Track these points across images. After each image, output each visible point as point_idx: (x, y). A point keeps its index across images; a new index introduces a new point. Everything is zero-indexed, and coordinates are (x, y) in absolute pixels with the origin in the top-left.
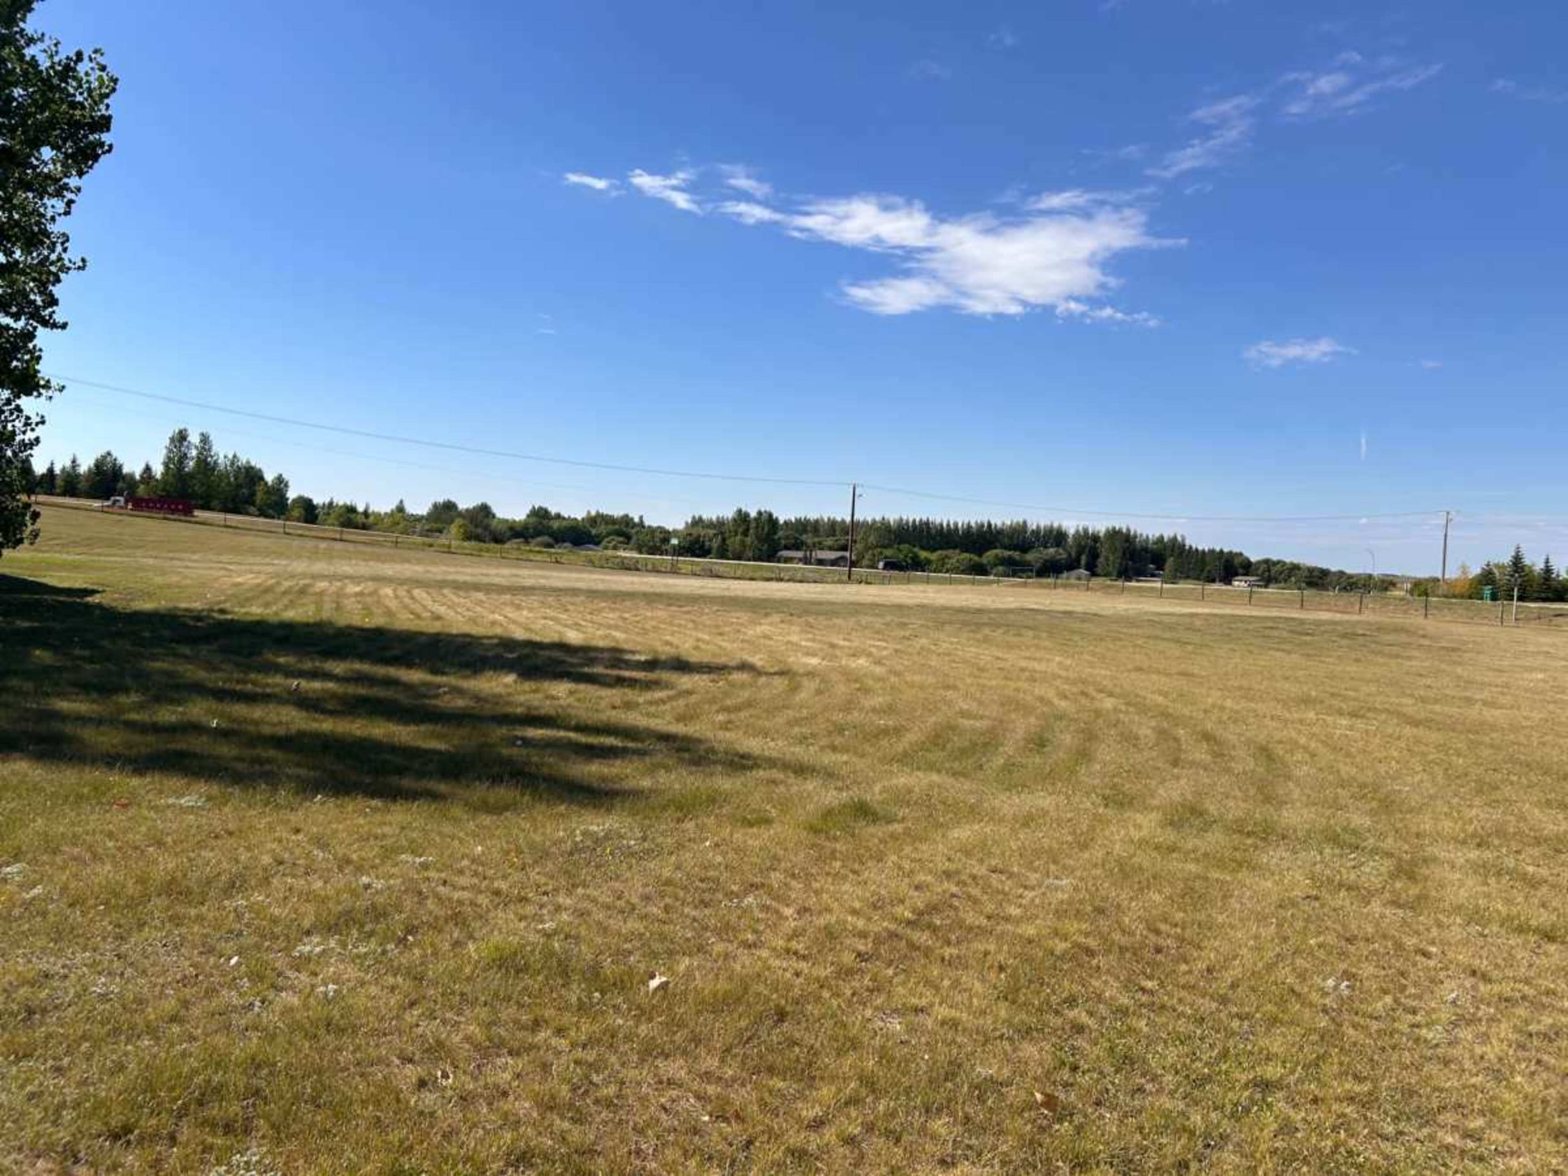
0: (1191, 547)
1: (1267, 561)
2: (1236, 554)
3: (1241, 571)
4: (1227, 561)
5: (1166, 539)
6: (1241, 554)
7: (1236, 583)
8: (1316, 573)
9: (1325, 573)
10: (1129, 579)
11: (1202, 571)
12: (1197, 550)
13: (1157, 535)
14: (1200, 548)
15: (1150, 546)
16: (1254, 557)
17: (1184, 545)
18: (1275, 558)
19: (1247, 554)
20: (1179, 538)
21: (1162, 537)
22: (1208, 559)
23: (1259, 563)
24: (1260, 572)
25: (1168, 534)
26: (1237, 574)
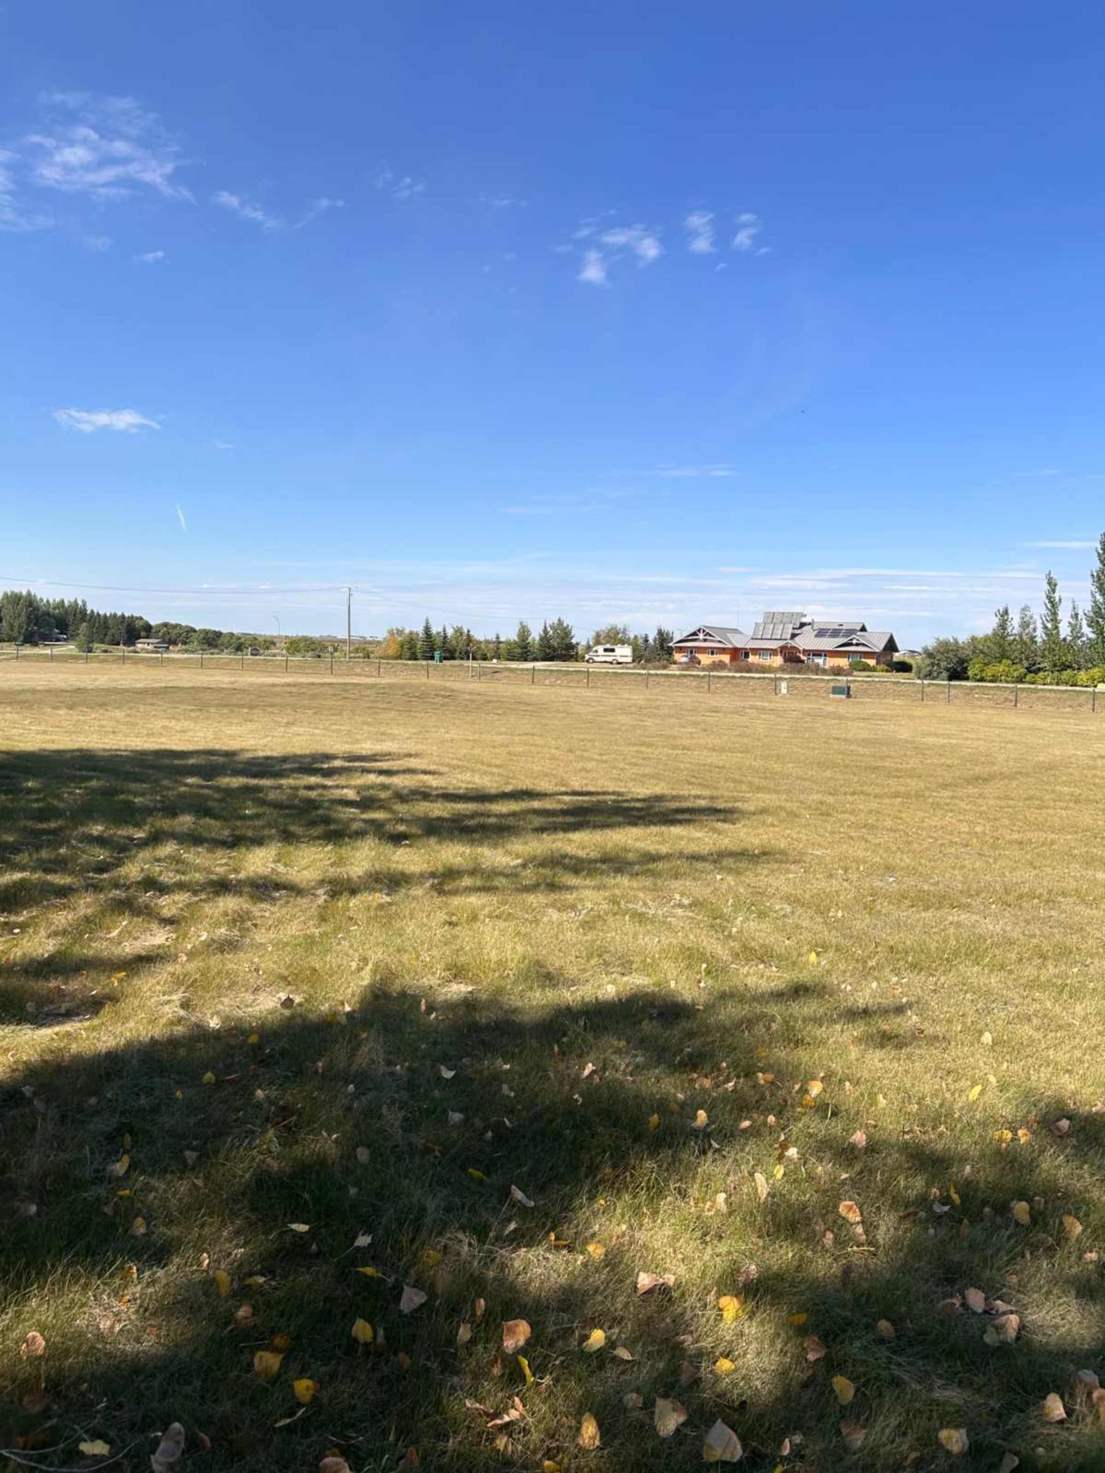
0: (92, 612)
1: (165, 625)
2: (137, 618)
3: (143, 634)
4: (129, 625)
5: (66, 604)
6: (141, 618)
7: (139, 646)
8: (210, 635)
9: (218, 635)
10: (35, 644)
11: (106, 635)
12: (98, 614)
13: (58, 600)
14: (102, 613)
15: (51, 610)
16: (154, 622)
17: (85, 610)
18: (173, 622)
19: (146, 618)
20: (80, 603)
21: (63, 601)
22: (110, 622)
23: (158, 626)
24: (160, 634)
25: (68, 599)
26: (140, 638)
